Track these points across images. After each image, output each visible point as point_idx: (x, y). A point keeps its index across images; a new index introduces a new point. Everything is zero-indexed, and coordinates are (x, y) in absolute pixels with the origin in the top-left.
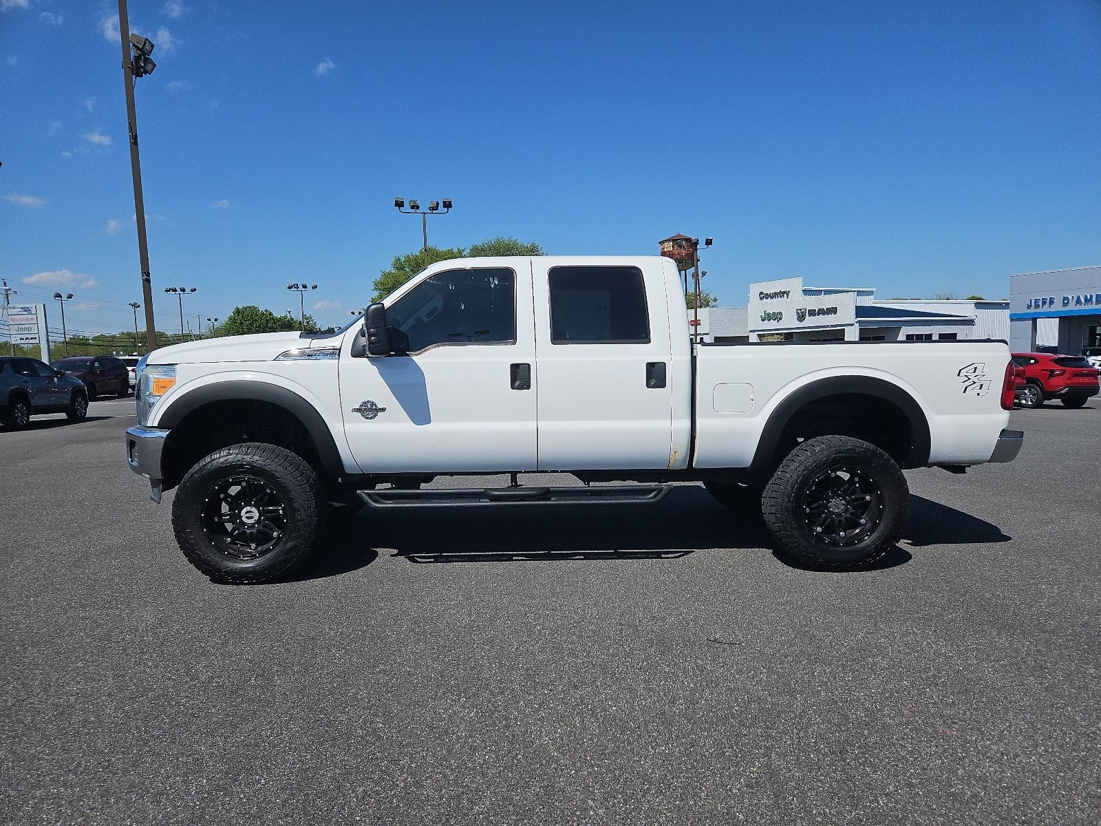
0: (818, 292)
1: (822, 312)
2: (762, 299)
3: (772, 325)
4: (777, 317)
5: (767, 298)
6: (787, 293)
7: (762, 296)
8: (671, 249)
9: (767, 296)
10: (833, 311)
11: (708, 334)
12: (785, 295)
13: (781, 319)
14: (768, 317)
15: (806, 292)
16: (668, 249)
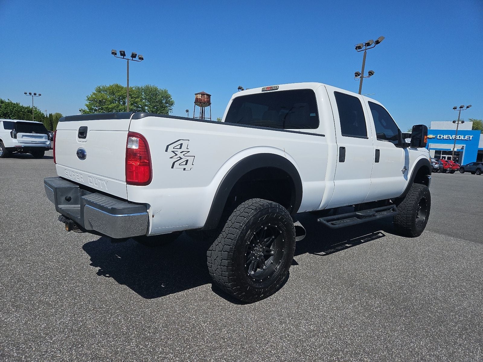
8: (201, 97)
16: (199, 98)
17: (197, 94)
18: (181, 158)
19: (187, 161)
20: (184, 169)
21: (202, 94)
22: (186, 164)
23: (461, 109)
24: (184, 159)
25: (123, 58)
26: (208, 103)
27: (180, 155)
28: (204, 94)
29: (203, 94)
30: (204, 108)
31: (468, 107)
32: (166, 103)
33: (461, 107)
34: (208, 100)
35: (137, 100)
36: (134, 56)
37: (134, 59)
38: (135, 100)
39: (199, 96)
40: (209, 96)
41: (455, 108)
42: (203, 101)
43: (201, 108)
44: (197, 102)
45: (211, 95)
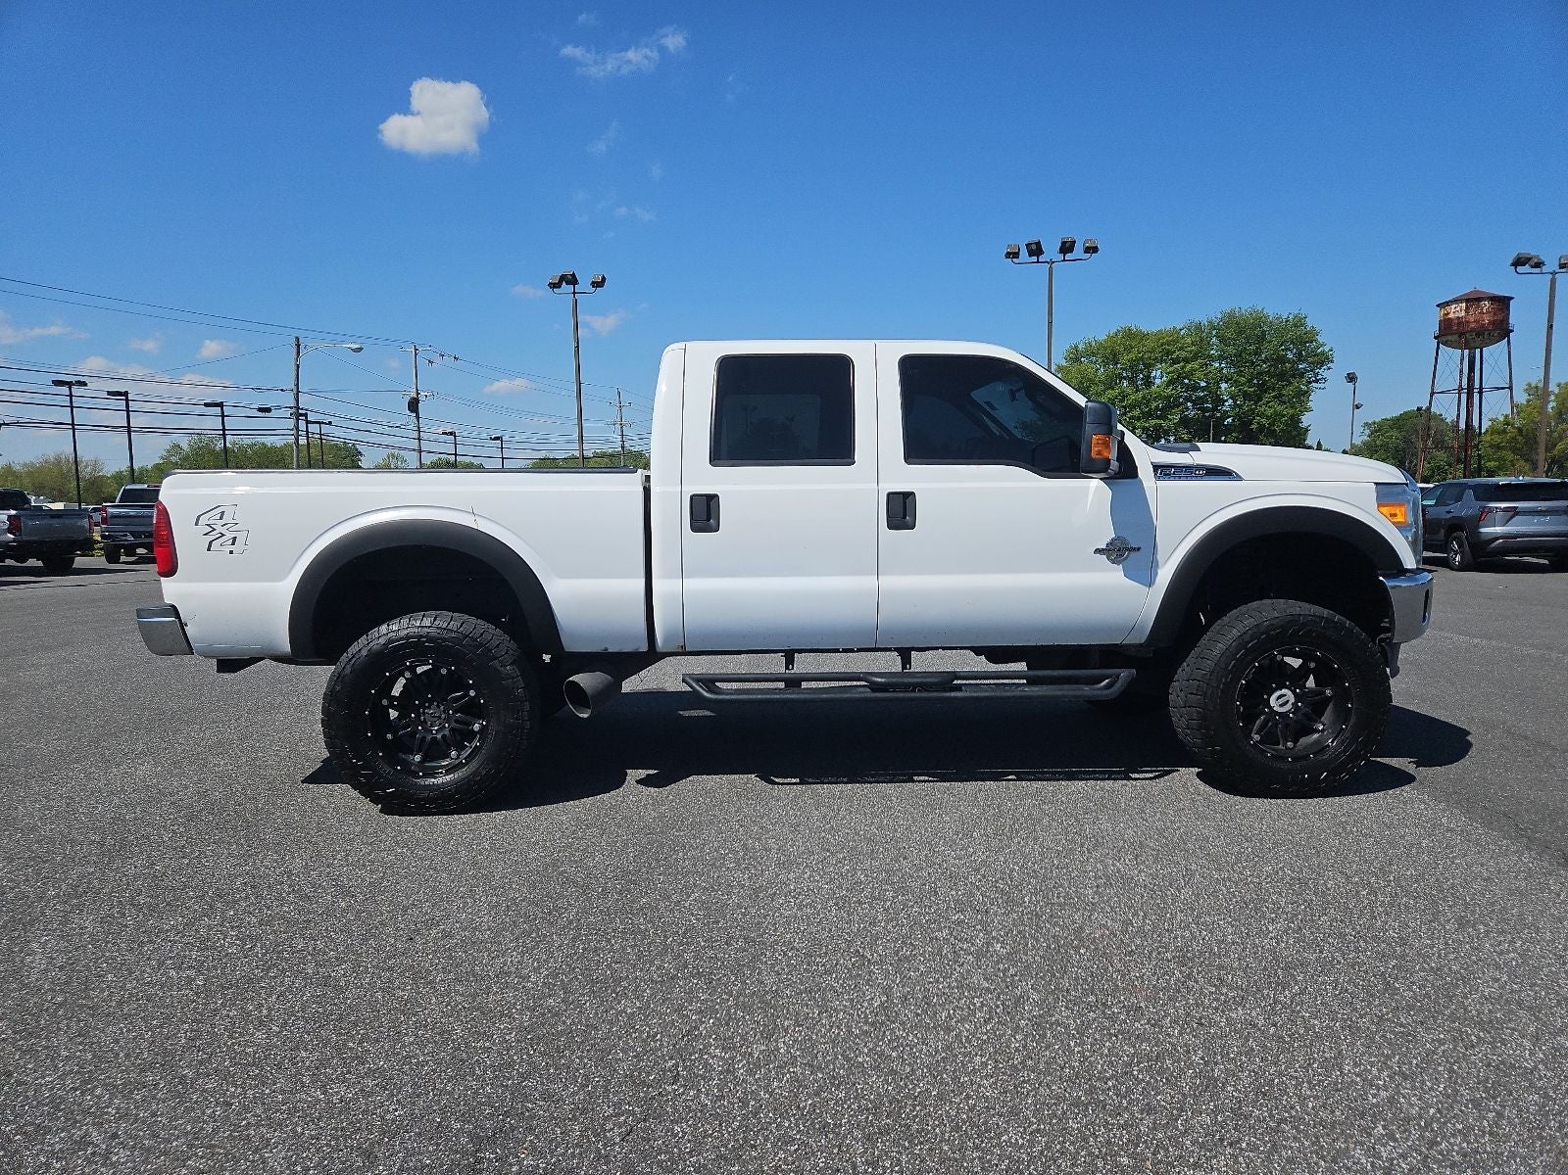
17: (1446, 304)
18: (223, 535)
19: (235, 538)
20: (231, 552)
21: (1467, 301)
22: (233, 544)
24: (229, 536)
25: (1038, 262)
26: (1501, 330)
27: (219, 529)
28: (1479, 300)
29: (1473, 300)
30: (1478, 351)
32: (1300, 358)
34: (1500, 317)
35: (1189, 367)
36: (1067, 248)
37: (1068, 256)
38: (1183, 368)
39: (1457, 311)
40: (1502, 303)
42: (1473, 325)
43: (1466, 352)
44: (1450, 333)
45: (1512, 298)
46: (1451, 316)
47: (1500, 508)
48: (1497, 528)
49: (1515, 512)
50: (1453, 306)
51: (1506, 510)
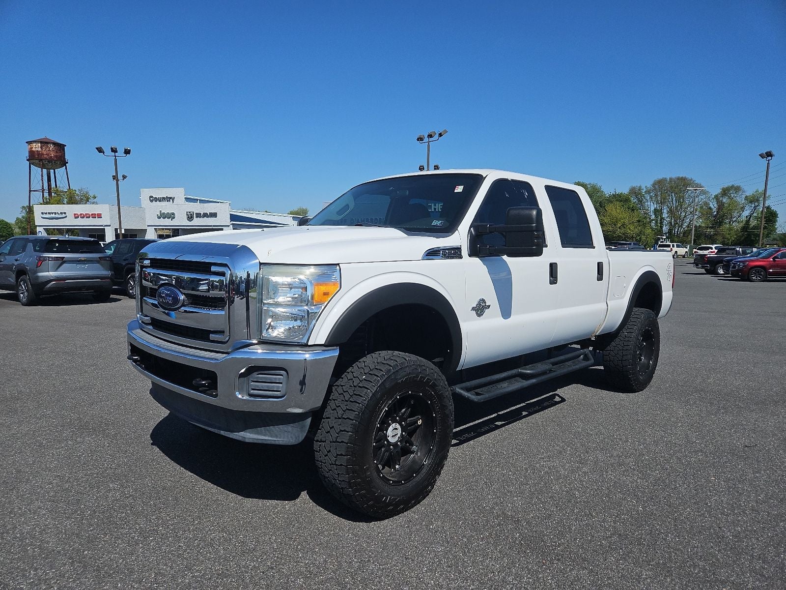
0: (195, 201)
1: (205, 215)
2: (152, 201)
3: (167, 222)
4: (171, 216)
5: (156, 201)
6: (173, 199)
7: (152, 199)
8: (40, 149)
9: (156, 200)
10: (214, 215)
11: (110, 226)
12: (171, 200)
13: (174, 218)
14: (163, 216)
15: (187, 199)
16: (37, 149)
17: (29, 143)
21: (41, 142)
23: (431, 139)
26: (61, 161)
28: (47, 143)
29: (44, 143)
30: (52, 171)
31: (440, 135)
33: (430, 136)
34: (60, 154)
39: (37, 147)
40: (60, 147)
41: (420, 139)
42: (45, 156)
43: (45, 171)
44: (34, 158)
45: (66, 146)
46: (34, 149)
47: (52, 257)
48: (50, 273)
49: (63, 261)
50: (34, 144)
51: (57, 258)
